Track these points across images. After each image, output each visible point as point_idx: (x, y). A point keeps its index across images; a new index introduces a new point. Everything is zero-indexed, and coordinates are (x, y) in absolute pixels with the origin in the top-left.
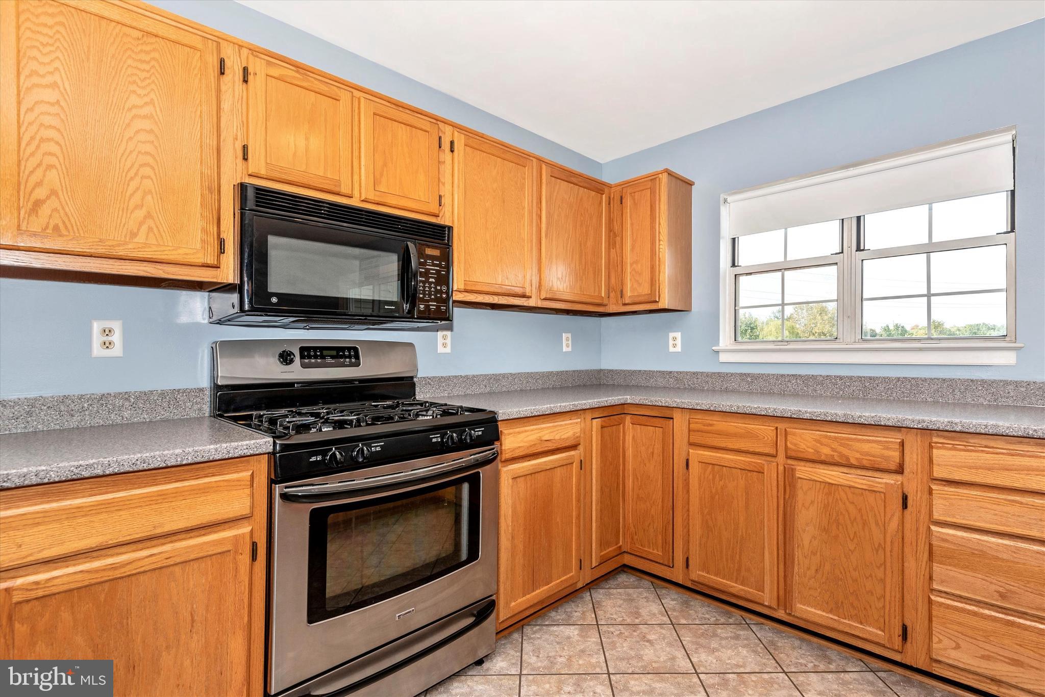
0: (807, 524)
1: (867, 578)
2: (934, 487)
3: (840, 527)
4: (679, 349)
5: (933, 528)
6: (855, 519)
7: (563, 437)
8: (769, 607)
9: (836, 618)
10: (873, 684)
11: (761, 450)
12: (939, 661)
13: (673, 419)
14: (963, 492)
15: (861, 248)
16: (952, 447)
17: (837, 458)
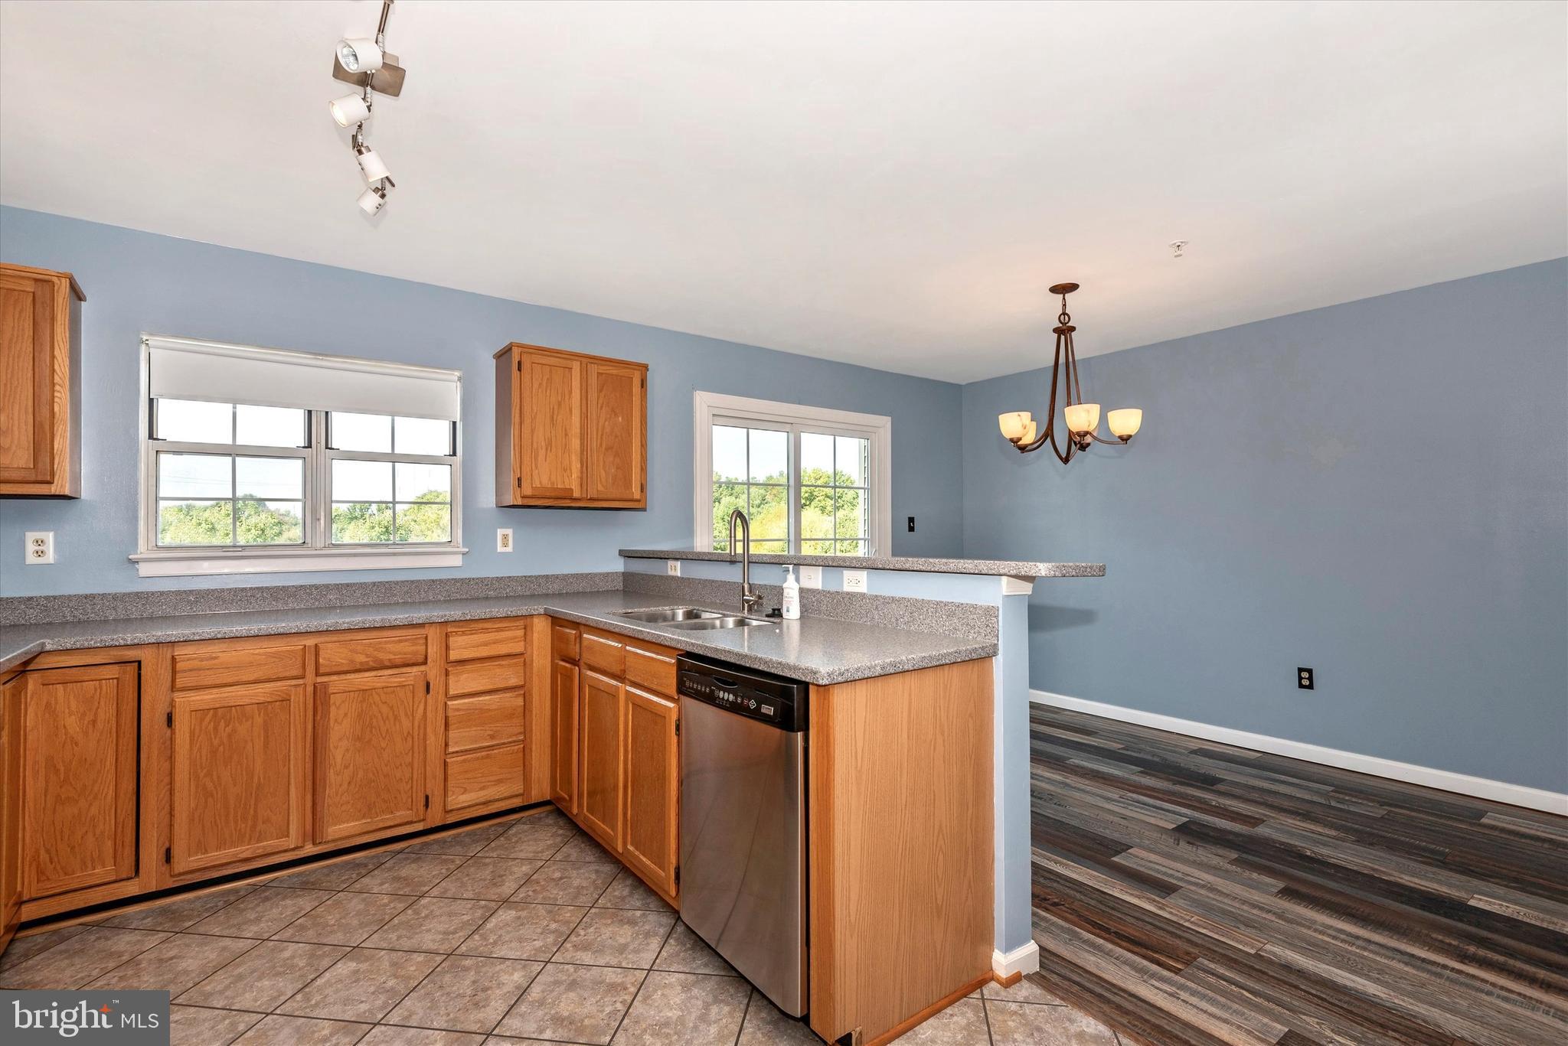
0: (340, 739)
1: (397, 768)
2: (450, 669)
3: (374, 730)
4: (50, 558)
5: (449, 703)
6: (388, 717)
8: (292, 849)
9: (369, 820)
10: (406, 859)
11: (287, 674)
12: (452, 811)
13: (139, 662)
14: (469, 667)
15: (330, 446)
16: (464, 633)
17: (371, 663)
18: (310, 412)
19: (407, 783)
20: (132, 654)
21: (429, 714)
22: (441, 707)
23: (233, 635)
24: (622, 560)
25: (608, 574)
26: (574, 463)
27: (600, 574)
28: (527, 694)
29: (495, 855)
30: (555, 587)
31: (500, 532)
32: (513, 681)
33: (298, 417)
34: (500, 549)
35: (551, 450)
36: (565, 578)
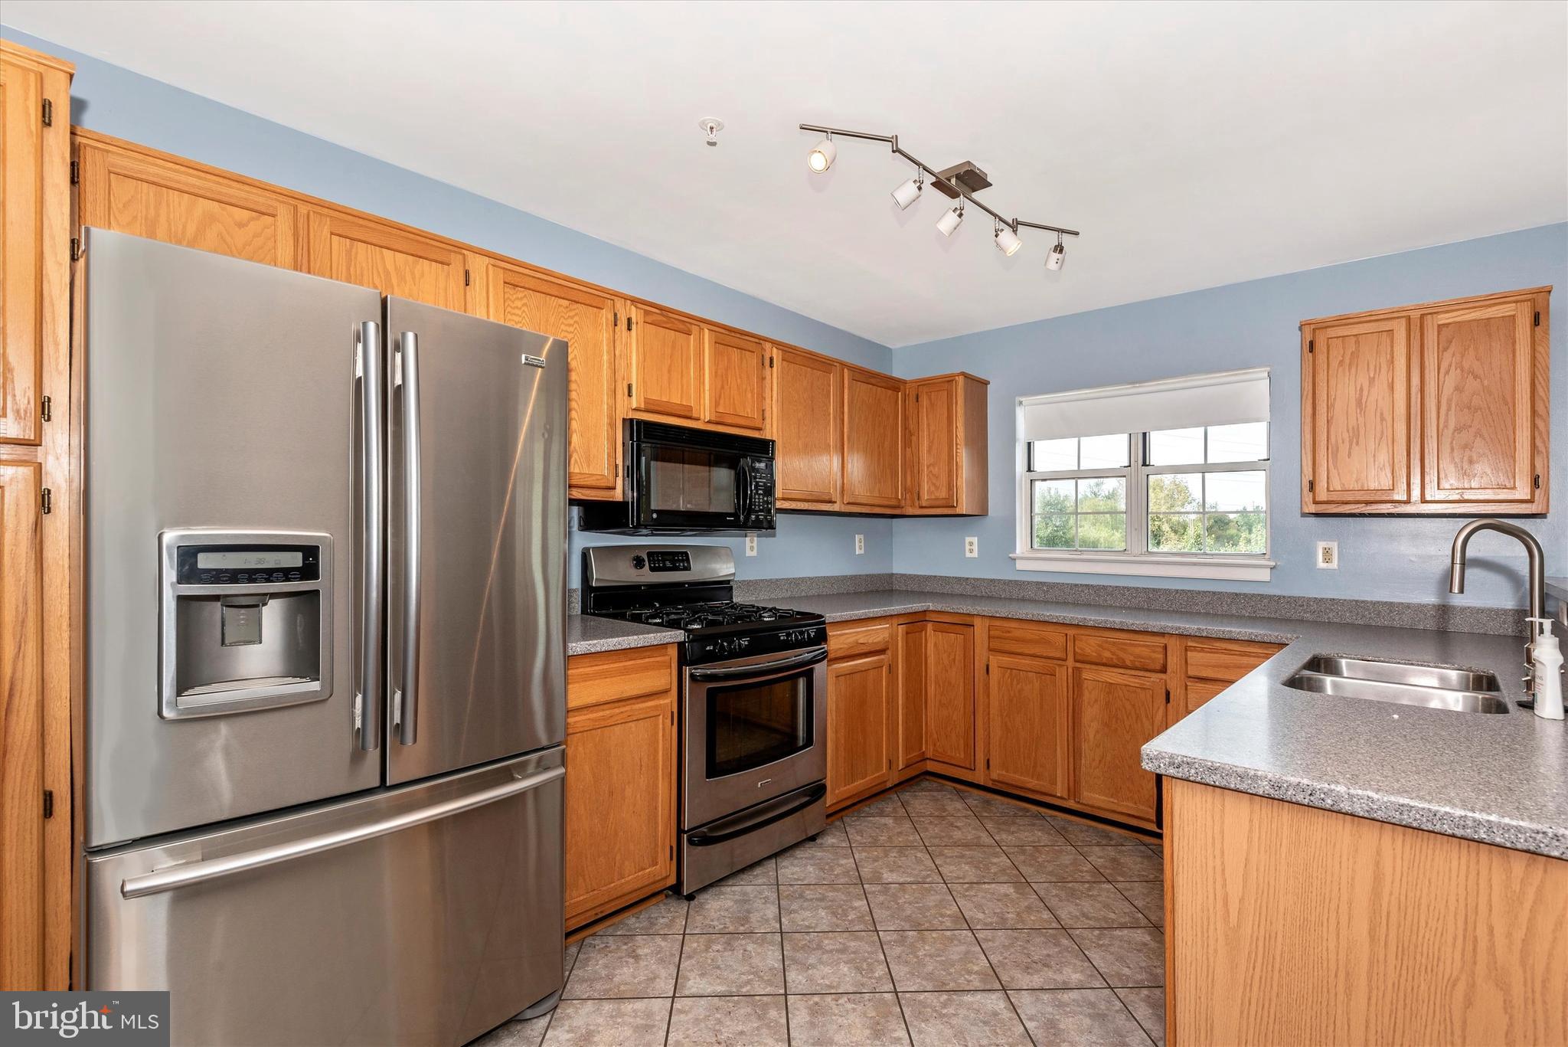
0: (1092, 721)
2: (1188, 684)
3: (1119, 721)
4: (975, 554)
7: (875, 641)
8: (1061, 798)
9: (1116, 801)
13: (974, 627)
15: (1147, 463)
16: (1202, 650)
17: (1115, 661)
18: (1131, 435)
20: (968, 620)
31: (1321, 546)
34: (1321, 564)
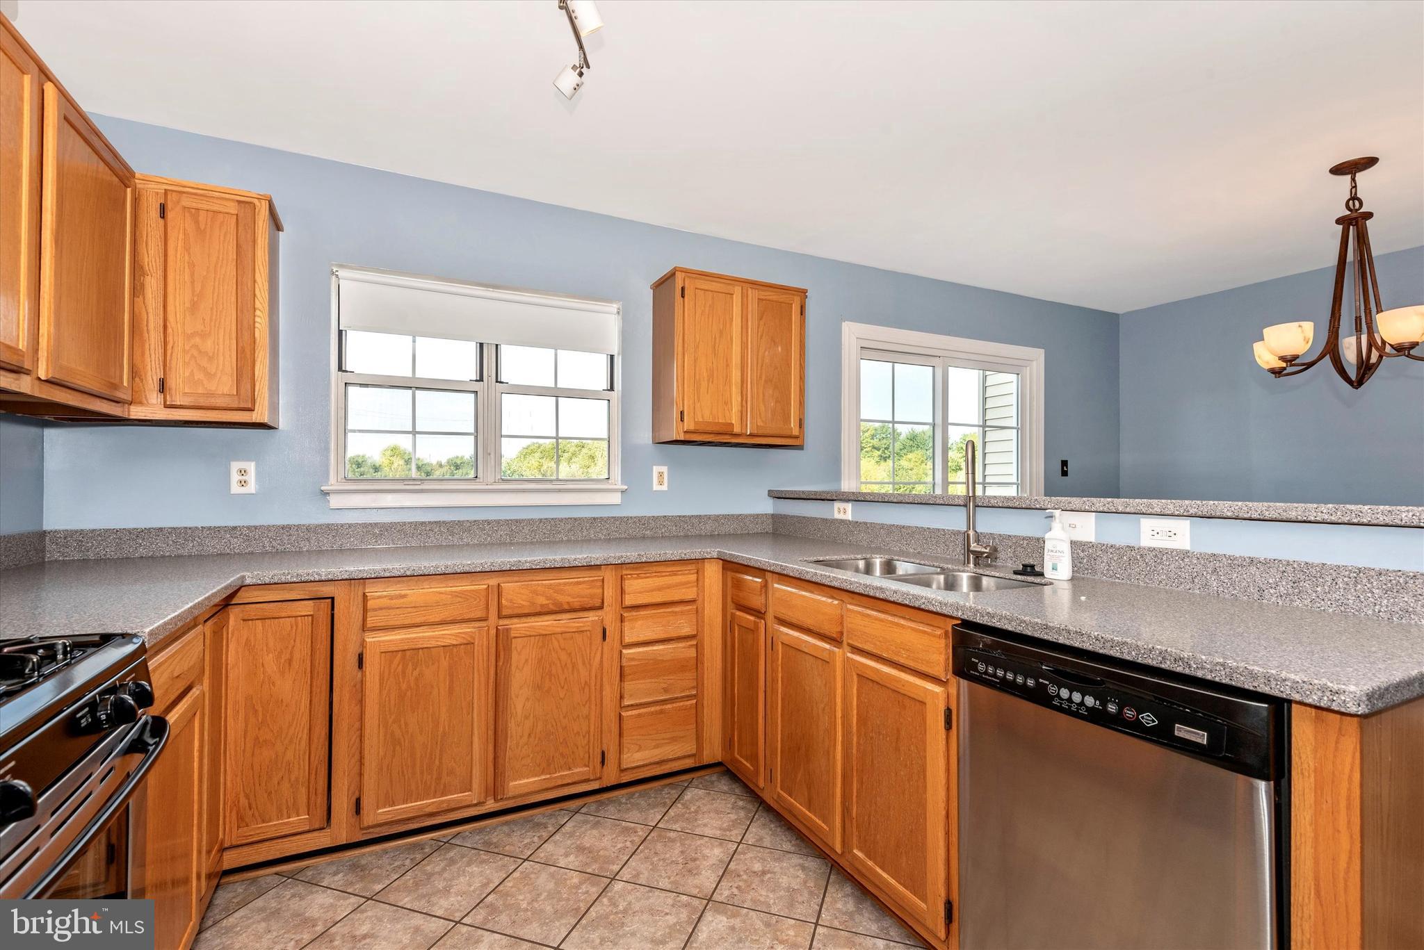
0: (521, 687)
1: (575, 720)
2: (625, 615)
3: (553, 678)
5: (625, 651)
6: (566, 665)
7: (190, 665)
8: (476, 805)
9: (548, 776)
10: (586, 822)
11: (472, 615)
12: (626, 770)
13: (333, 599)
14: (643, 613)
15: (499, 380)
16: (639, 577)
17: (550, 606)
18: (481, 345)
19: (584, 737)
20: (327, 590)
21: (605, 664)
22: (616, 655)
23: (421, 573)
24: (771, 501)
25: (758, 515)
26: (734, 396)
27: (751, 515)
28: (699, 645)
29: (677, 827)
30: (708, 528)
31: (656, 470)
32: (687, 630)
33: (471, 349)
34: (656, 487)
35: (712, 382)
36: (717, 518)
